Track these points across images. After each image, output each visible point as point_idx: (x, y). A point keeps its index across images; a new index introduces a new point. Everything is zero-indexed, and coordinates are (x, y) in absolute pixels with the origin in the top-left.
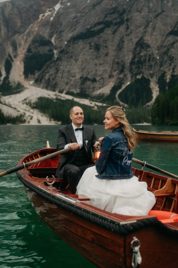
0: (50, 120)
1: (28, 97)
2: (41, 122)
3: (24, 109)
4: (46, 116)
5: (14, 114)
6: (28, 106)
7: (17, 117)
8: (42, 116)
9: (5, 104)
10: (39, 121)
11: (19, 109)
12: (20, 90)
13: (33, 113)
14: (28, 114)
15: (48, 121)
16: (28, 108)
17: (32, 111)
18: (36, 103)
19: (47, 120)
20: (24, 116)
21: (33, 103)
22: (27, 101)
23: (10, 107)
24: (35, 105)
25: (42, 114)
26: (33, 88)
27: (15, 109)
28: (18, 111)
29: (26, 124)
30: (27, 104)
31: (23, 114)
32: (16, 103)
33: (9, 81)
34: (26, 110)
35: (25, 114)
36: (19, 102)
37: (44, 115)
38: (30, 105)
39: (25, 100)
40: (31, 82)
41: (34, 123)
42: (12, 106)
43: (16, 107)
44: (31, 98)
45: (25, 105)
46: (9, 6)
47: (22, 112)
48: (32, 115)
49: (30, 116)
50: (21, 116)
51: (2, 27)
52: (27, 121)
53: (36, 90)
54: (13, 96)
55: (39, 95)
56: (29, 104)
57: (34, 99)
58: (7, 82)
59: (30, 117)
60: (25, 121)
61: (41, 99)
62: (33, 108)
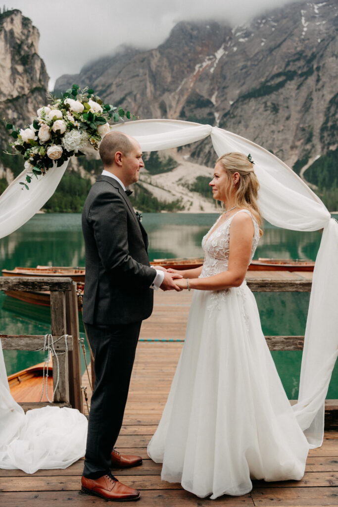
0: (216, 207)
1: (184, 177)
2: (204, 209)
3: (181, 193)
4: (210, 202)
5: (170, 199)
6: (184, 188)
7: (173, 202)
8: (205, 201)
9: (157, 186)
10: (202, 208)
11: (174, 192)
12: (172, 167)
13: (192, 197)
14: (186, 199)
15: (214, 208)
16: (186, 191)
17: (191, 194)
18: (195, 185)
19: (212, 207)
20: (181, 201)
21: (192, 185)
22: (183, 182)
23: (163, 189)
24: (194, 188)
25: (204, 199)
26: (189, 164)
27: (169, 192)
28: (174, 195)
29: (185, 212)
30: (183, 185)
31: (180, 199)
32: (169, 184)
33: (158, 155)
34: (182, 193)
35: (182, 199)
36: (173, 183)
37: (206, 200)
38: (188, 187)
39: (180, 180)
40: (187, 156)
41: (195, 210)
42: (165, 188)
43: (170, 190)
44: (188, 178)
45: (181, 187)
46: (156, 56)
47: (178, 196)
48: (191, 200)
49: (189, 201)
50: (178, 201)
51: (148, 84)
52: (187, 208)
53: (193, 166)
54: (164, 175)
55: (198, 174)
56: (186, 186)
57: (191, 180)
58: (155, 157)
59: (189, 203)
60: (183, 208)
61: (200, 179)
62: (192, 190)
